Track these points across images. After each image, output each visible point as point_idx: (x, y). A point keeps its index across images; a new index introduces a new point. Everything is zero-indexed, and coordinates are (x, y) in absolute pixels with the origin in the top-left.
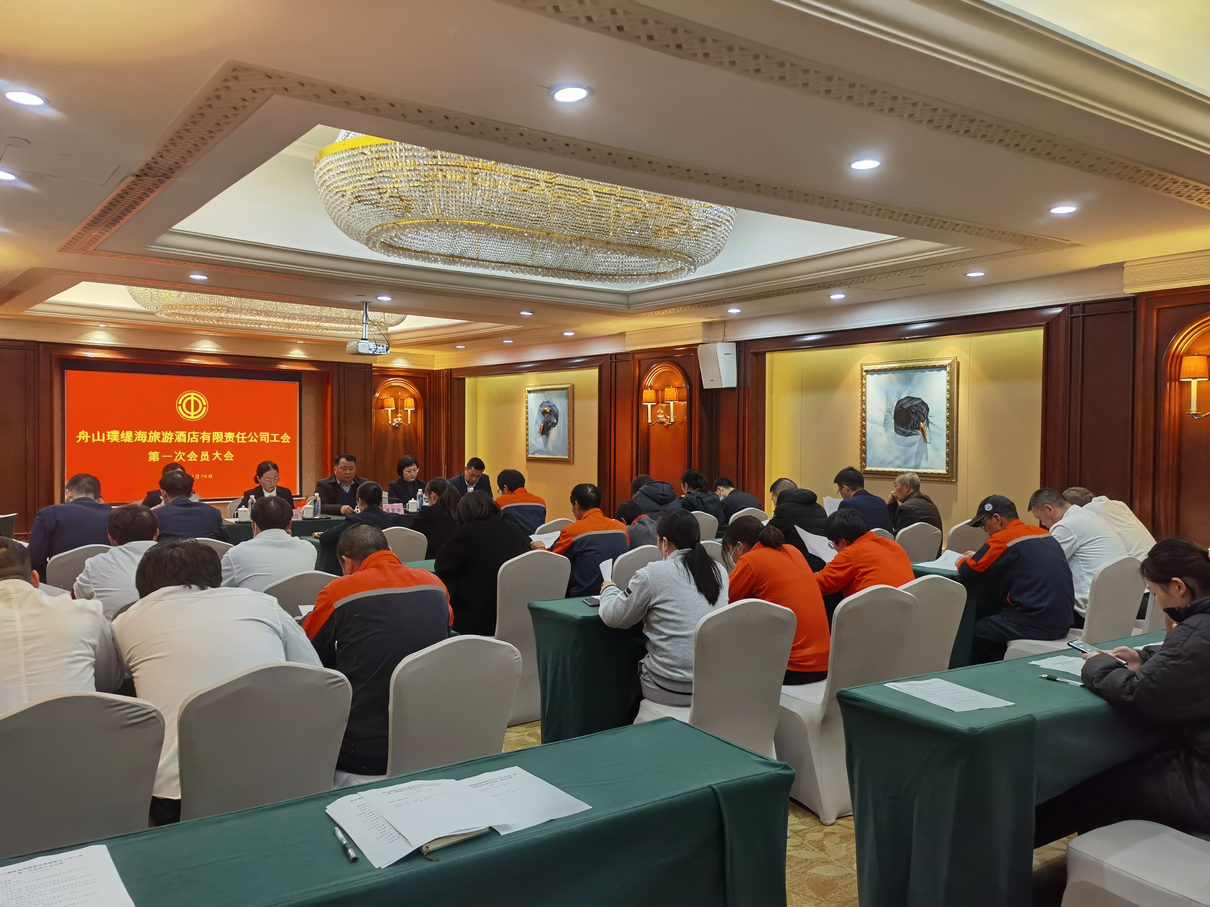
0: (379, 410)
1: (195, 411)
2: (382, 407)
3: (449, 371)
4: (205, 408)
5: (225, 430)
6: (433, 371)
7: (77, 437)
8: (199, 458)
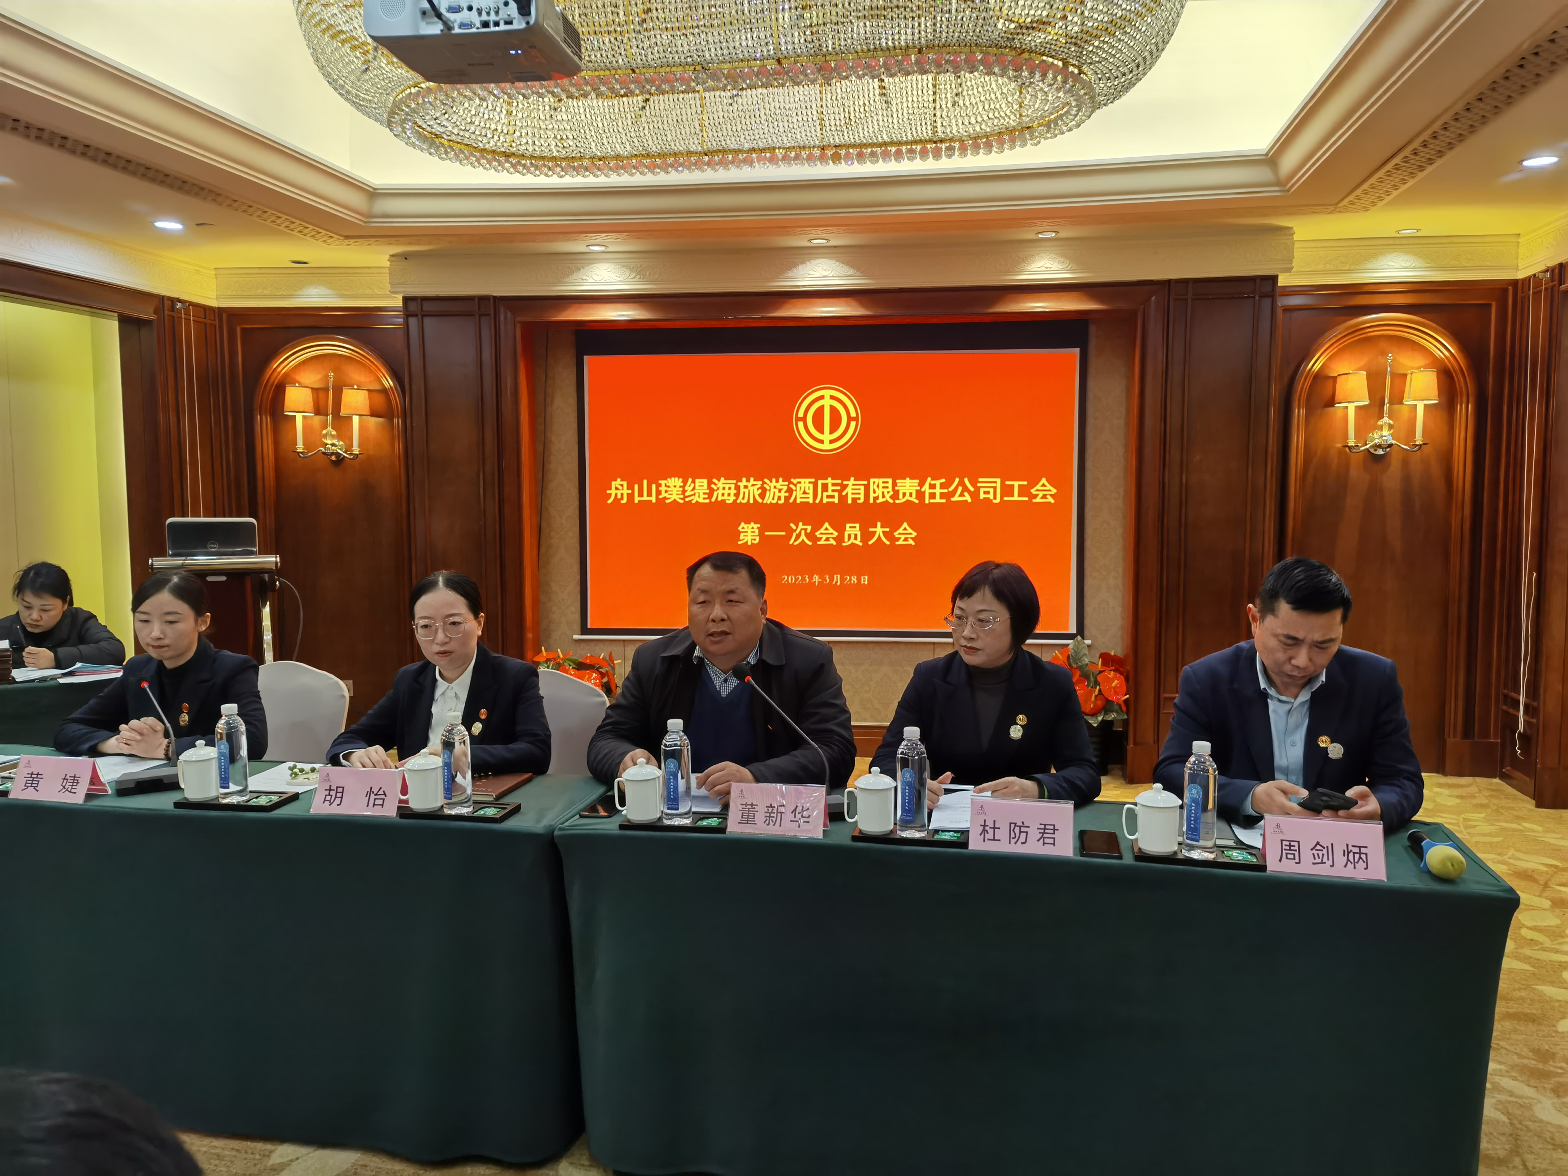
0: (1317, 409)
1: (832, 431)
4: (853, 424)
5: (896, 476)
7: (608, 492)
8: (840, 539)
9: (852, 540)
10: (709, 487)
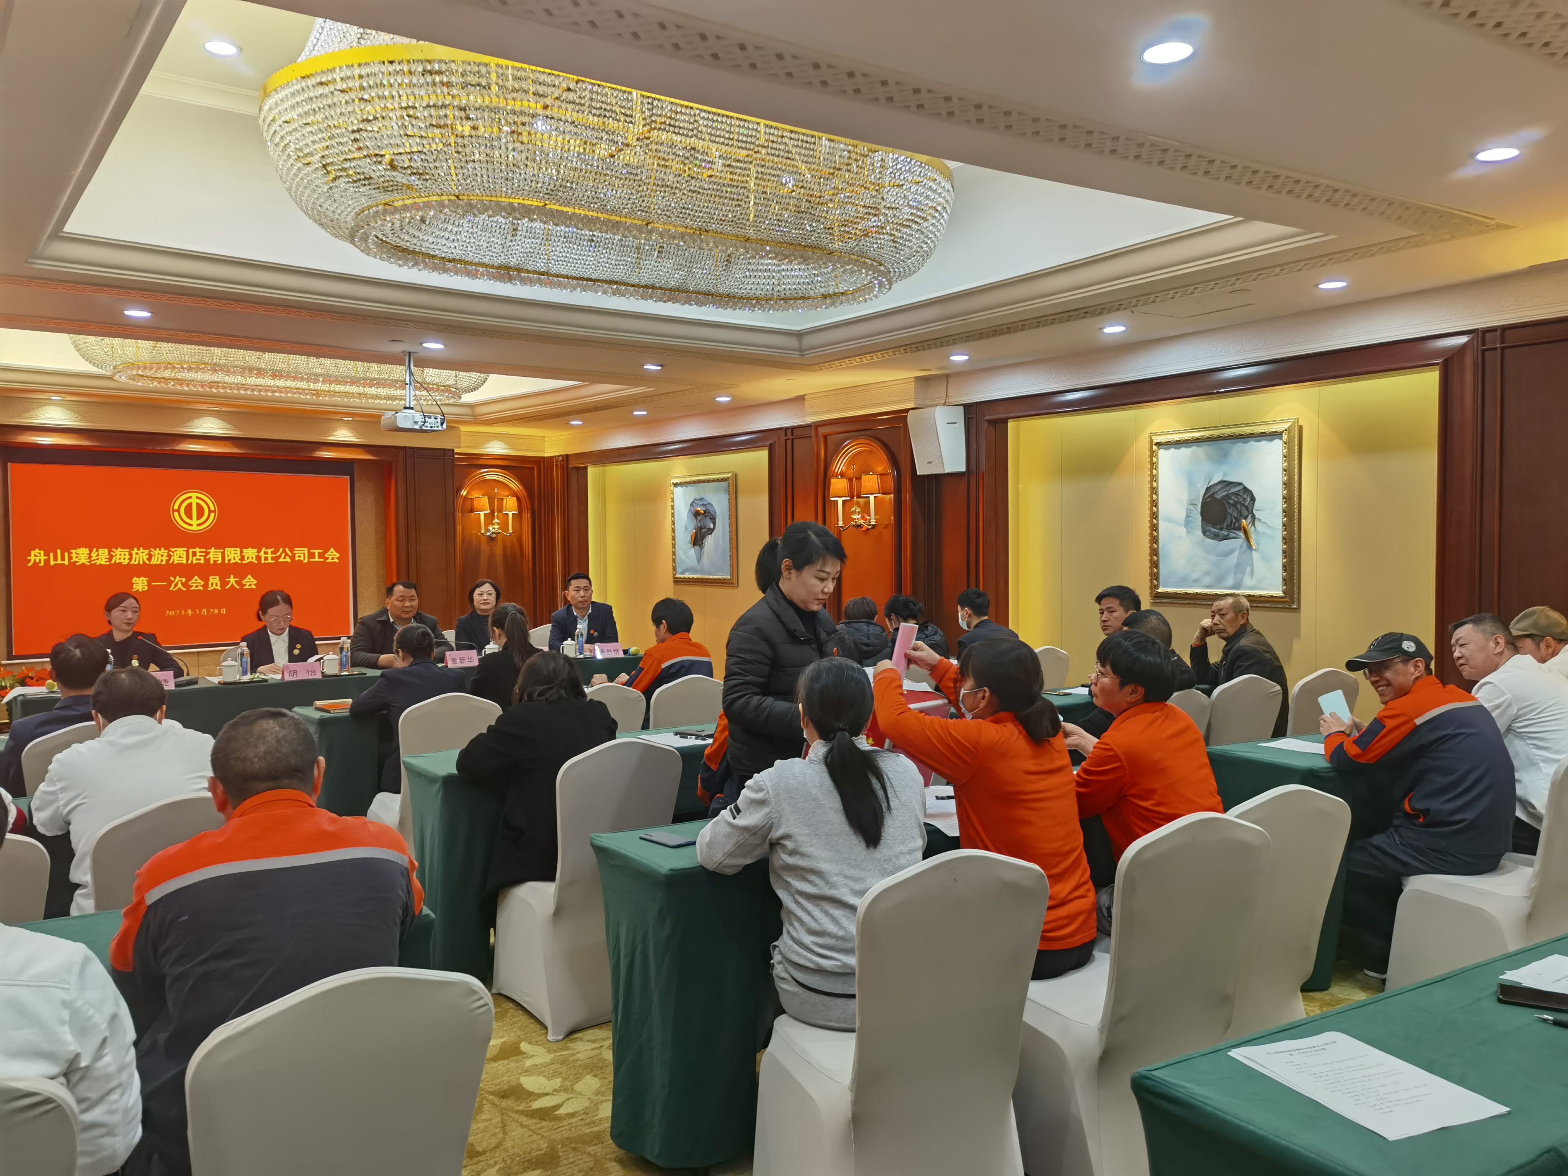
0: (467, 514)
1: (198, 518)
2: (472, 511)
3: (565, 457)
4: (212, 515)
5: (243, 546)
6: (543, 458)
7: (28, 558)
8: (206, 586)
9: (214, 587)
10: (109, 554)
